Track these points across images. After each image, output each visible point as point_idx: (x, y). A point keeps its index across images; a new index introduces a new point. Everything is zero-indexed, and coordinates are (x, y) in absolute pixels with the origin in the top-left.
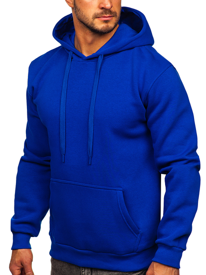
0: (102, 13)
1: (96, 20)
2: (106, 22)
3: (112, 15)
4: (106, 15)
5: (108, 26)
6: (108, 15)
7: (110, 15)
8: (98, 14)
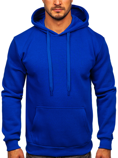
0: (55, 7)
1: (53, 11)
2: (58, 12)
3: (61, 9)
4: (57, 9)
5: (59, 15)
6: (59, 9)
7: (60, 9)
8: (53, 8)
